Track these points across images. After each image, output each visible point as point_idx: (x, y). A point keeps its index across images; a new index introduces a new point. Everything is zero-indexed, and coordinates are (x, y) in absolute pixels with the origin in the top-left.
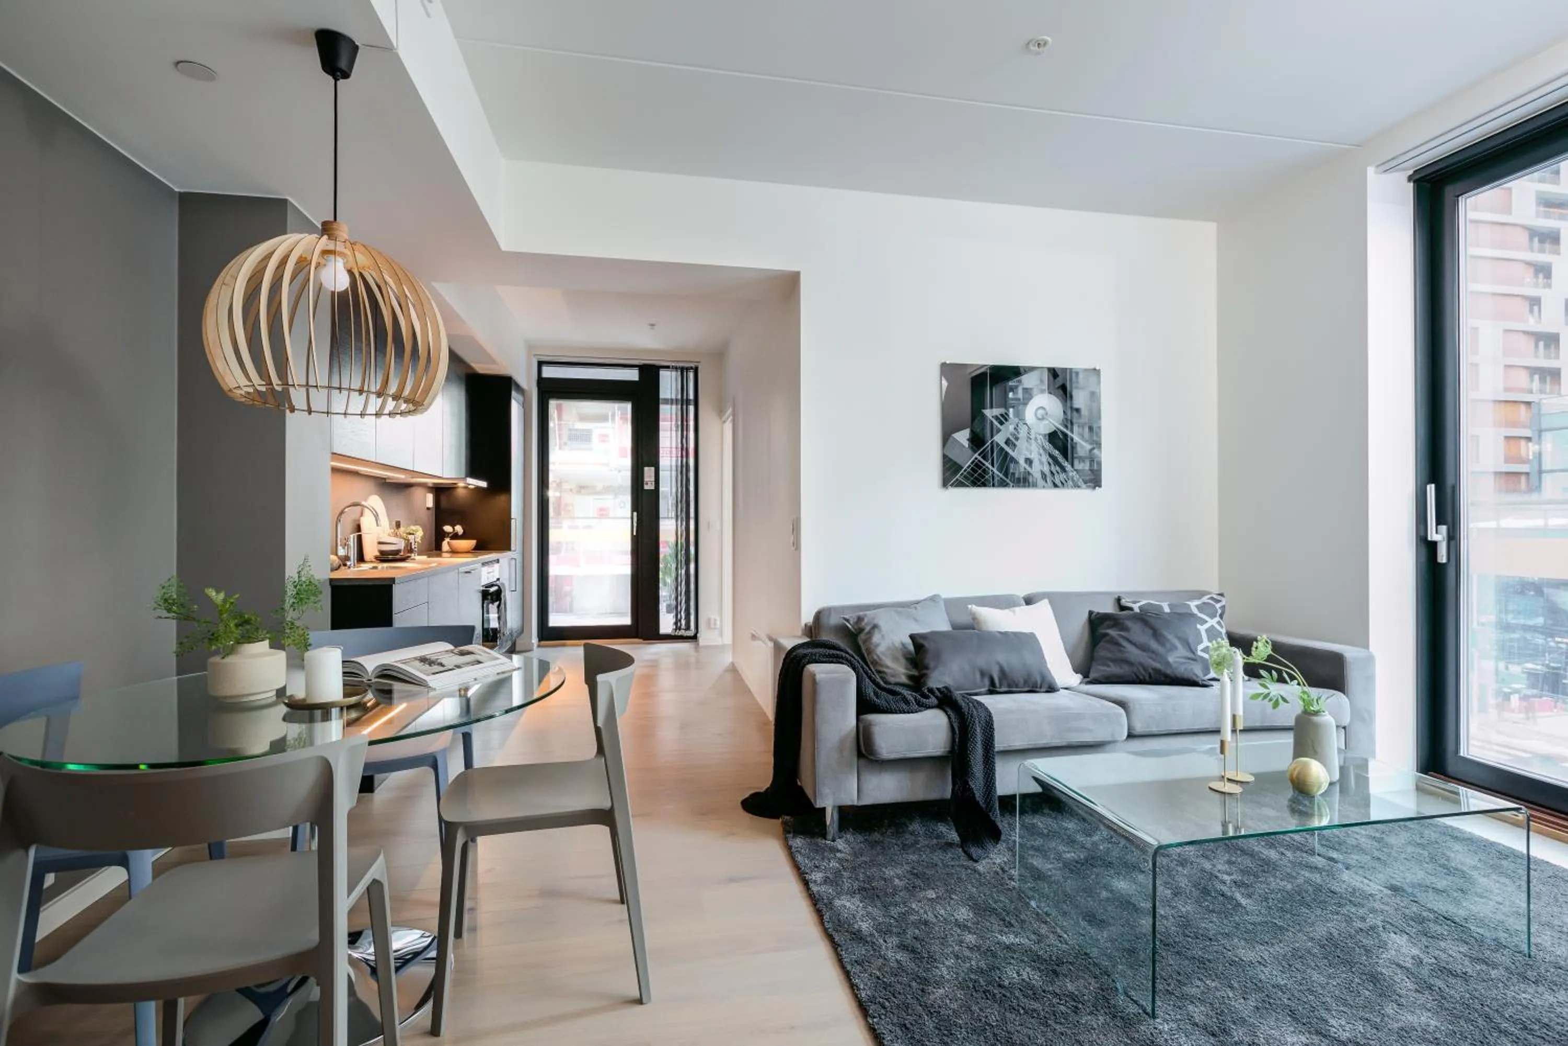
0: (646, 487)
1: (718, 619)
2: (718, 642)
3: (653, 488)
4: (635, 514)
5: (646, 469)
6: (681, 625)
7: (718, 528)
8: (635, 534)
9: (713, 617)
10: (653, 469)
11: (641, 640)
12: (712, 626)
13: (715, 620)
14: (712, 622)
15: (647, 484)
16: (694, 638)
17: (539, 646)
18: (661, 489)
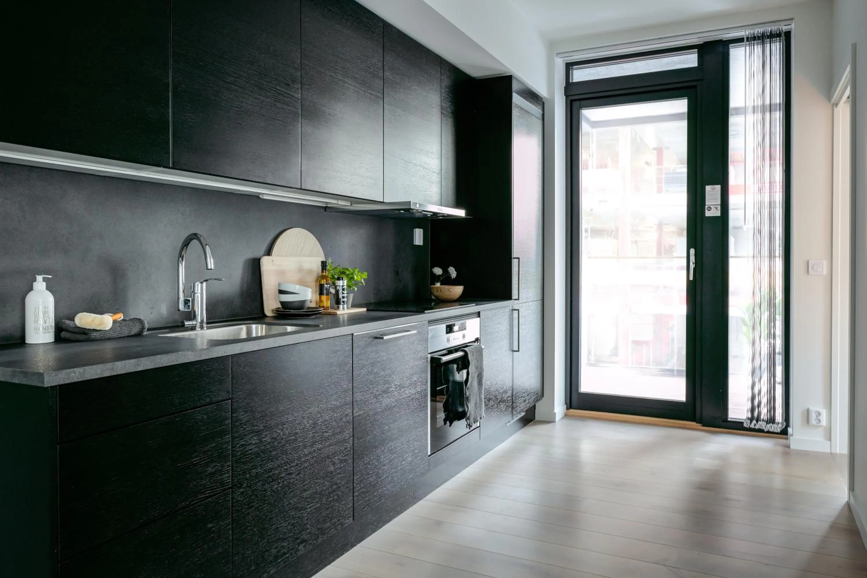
0: (708, 214)
1: (824, 413)
2: (823, 447)
3: (718, 213)
4: (692, 251)
5: (708, 188)
6: (759, 414)
7: (825, 271)
8: (691, 278)
9: (814, 408)
10: (718, 187)
11: (699, 426)
12: (813, 421)
13: (819, 414)
14: (813, 416)
15: (710, 209)
16: (784, 432)
17: (566, 416)
18: (732, 214)
